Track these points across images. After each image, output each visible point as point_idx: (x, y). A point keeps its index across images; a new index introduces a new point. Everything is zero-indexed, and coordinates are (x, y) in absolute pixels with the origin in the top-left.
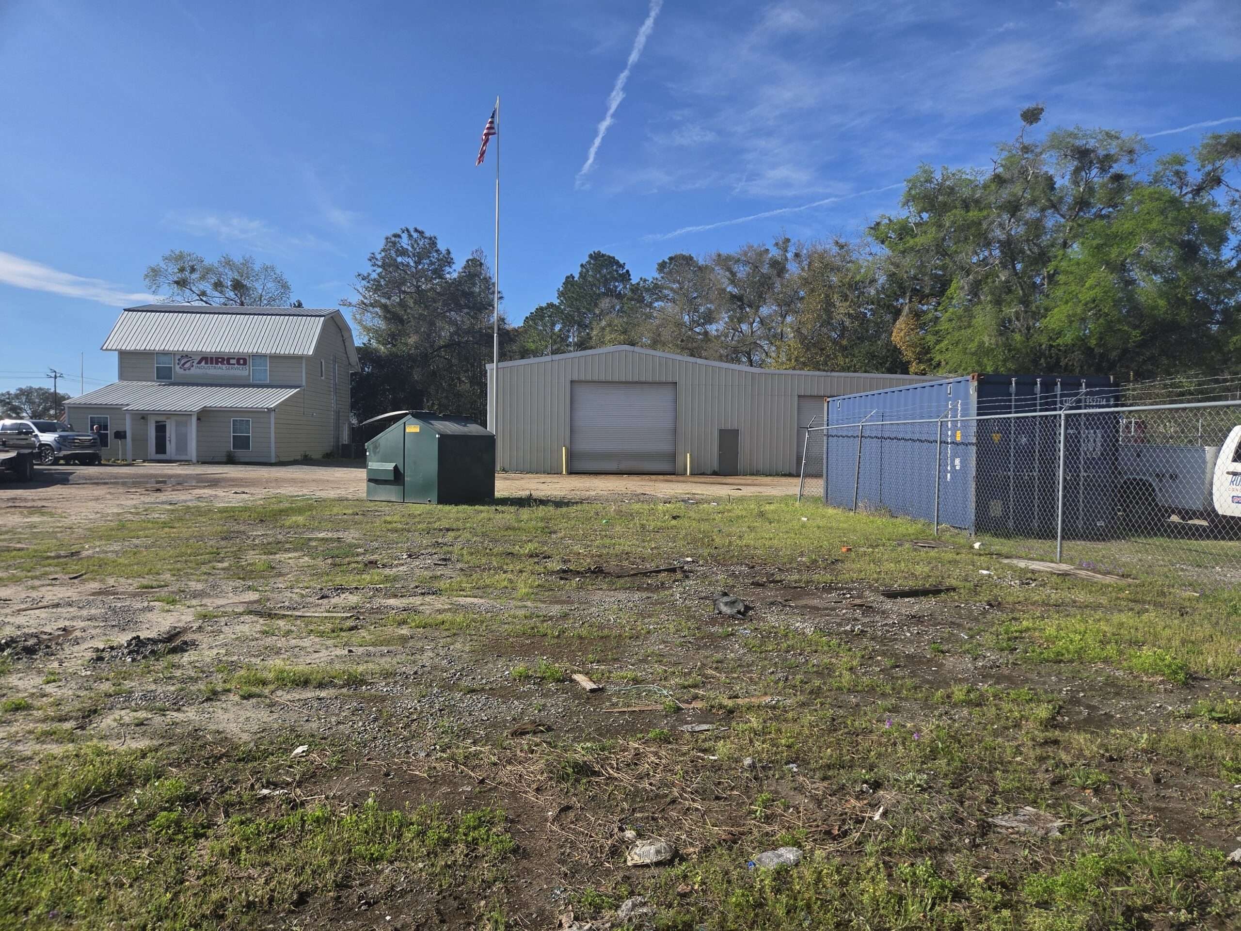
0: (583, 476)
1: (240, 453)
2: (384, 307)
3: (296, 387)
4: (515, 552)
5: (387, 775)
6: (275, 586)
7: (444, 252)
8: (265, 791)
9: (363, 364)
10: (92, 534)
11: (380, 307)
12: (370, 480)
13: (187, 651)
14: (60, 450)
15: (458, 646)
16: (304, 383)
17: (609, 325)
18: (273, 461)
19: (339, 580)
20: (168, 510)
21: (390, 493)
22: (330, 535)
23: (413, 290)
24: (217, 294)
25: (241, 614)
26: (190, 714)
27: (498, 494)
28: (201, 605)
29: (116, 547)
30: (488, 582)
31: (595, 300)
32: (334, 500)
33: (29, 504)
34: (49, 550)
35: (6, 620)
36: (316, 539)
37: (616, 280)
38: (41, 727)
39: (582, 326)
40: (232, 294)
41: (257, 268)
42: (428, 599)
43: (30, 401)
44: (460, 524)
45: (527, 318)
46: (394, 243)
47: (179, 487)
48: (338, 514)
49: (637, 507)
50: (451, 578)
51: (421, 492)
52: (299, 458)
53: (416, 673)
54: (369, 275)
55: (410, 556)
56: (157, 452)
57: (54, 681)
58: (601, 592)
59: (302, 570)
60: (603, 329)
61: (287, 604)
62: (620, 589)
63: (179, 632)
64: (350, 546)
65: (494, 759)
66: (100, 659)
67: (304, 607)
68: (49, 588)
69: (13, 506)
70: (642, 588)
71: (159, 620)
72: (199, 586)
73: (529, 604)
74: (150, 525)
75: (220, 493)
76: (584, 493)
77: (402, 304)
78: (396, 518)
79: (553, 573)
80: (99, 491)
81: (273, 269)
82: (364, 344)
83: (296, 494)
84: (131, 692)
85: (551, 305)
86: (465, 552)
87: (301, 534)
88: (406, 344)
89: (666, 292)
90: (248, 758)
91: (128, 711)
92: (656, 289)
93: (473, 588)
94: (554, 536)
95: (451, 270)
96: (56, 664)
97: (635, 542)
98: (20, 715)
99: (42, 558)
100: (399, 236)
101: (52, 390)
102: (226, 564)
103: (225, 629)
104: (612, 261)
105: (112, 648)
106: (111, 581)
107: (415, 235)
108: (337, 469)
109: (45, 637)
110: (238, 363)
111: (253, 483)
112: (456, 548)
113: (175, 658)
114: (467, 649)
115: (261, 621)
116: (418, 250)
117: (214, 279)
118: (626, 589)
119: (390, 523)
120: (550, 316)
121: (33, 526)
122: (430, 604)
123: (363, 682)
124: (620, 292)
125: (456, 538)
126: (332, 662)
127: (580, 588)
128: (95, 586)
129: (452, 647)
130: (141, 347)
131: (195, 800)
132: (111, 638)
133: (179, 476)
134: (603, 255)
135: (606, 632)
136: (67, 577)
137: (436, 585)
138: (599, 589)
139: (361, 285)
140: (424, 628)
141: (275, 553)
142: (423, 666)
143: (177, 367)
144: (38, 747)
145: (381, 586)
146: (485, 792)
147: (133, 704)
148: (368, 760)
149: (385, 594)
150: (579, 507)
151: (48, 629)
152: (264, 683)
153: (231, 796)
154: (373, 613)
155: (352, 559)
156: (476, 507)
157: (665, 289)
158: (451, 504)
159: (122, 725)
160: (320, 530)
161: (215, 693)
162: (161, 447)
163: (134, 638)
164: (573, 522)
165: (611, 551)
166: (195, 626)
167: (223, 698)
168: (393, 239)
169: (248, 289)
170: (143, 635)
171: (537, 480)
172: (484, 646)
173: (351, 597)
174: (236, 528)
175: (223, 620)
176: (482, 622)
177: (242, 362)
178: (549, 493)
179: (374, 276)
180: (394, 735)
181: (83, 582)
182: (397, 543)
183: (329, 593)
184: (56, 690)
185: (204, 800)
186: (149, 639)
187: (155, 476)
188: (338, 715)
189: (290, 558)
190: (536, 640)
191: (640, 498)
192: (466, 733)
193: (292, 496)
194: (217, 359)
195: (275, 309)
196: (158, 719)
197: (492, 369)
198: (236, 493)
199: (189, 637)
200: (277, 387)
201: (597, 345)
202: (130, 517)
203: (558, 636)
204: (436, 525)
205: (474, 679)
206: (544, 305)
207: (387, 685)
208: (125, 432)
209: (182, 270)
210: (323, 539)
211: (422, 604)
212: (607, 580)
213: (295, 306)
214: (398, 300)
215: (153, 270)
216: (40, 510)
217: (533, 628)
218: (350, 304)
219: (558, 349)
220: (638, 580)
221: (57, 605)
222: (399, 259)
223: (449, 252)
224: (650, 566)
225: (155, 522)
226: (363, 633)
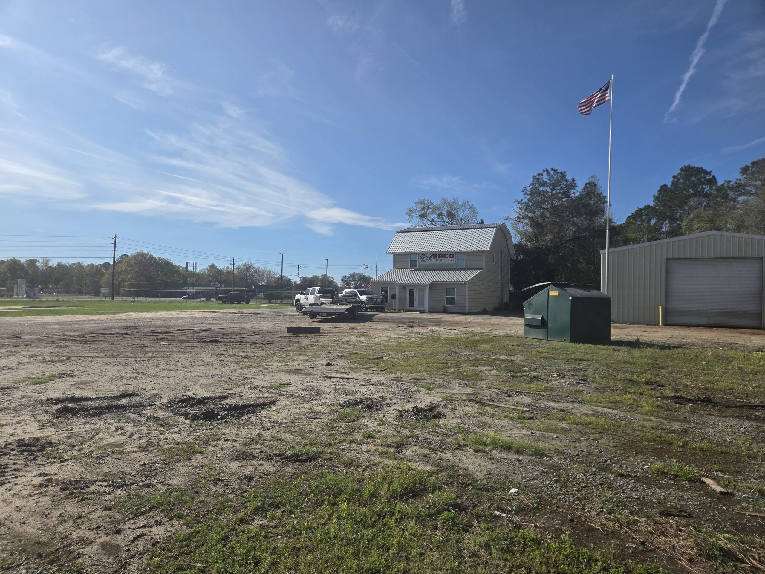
0: (677, 328)
1: (450, 307)
2: (531, 219)
3: (479, 269)
4: (635, 380)
5: (572, 521)
6: (481, 386)
7: (570, 180)
8: (497, 513)
9: (517, 254)
10: (387, 348)
11: (529, 219)
12: (526, 325)
13: (441, 418)
14: (368, 304)
15: (604, 441)
16: (484, 267)
17: (697, 217)
18: (467, 312)
19: (516, 386)
20: (419, 337)
21: (539, 334)
22: (506, 358)
23: (549, 206)
24: (439, 220)
25: (465, 400)
26: (448, 455)
27: (613, 338)
28: (443, 393)
29: (398, 356)
30: (617, 398)
31: (685, 200)
32: (504, 336)
33: (358, 331)
34: (370, 355)
35: (358, 390)
36: (499, 360)
37: (703, 184)
38: (381, 449)
39: (672, 219)
40: (447, 219)
41: (460, 203)
42: (576, 405)
43: (354, 280)
44: (589, 357)
45: (629, 217)
46: (538, 179)
47: (422, 325)
48: (508, 345)
49: (732, 353)
50: (590, 393)
51: (559, 334)
52: (480, 310)
53: (578, 455)
54: (522, 200)
55: (559, 375)
56: (410, 306)
57: (382, 425)
58: (713, 417)
59: (494, 377)
60: (692, 220)
61: (489, 397)
62: (730, 416)
63: (435, 407)
64: (520, 365)
65: (650, 529)
66: (401, 416)
67: (499, 401)
68: (373, 375)
69: (352, 331)
70: (751, 418)
71: (425, 398)
72: (441, 382)
73: (652, 418)
74: (412, 345)
75: (442, 329)
76: (680, 340)
77: (542, 216)
78: (545, 350)
79: (668, 398)
80: (386, 326)
81: (468, 203)
82: (518, 242)
83: (482, 331)
84: (418, 437)
85: (647, 207)
86: (597, 377)
87: (489, 355)
88: (545, 241)
89: (749, 188)
90: (484, 489)
91: (418, 447)
92: (739, 188)
93: (606, 401)
94: (662, 370)
95: (574, 191)
96: (381, 416)
97: (735, 381)
98: (370, 440)
99: (367, 359)
100: (541, 175)
101: (363, 274)
102: (452, 370)
103: (458, 408)
104: (700, 171)
105: (405, 410)
106: (399, 374)
107: (552, 172)
108: (502, 317)
109: (375, 400)
110: (450, 257)
111: (458, 324)
112: (590, 373)
113: (436, 421)
114: (611, 444)
115: (477, 406)
116: (553, 182)
117: (438, 212)
118: (736, 417)
119: (541, 352)
120: (647, 215)
121: (361, 342)
122: (578, 409)
123: (544, 455)
124: (707, 192)
125: (588, 366)
126: (521, 438)
127: (693, 412)
128: (392, 376)
129: (600, 441)
130: (403, 251)
131: (460, 508)
132: (404, 405)
133: (420, 319)
134: (692, 168)
135: (724, 449)
136: (379, 370)
137: (580, 397)
138: (710, 415)
139: (517, 207)
140: (577, 425)
141: (477, 366)
142: (582, 451)
143: (420, 260)
144: (380, 459)
145: (543, 393)
146: (646, 551)
147: (420, 444)
148: (557, 507)
149: (547, 399)
150: (680, 350)
151: (375, 396)
152: (485, 444)
153: (479, 510)
154: (541, 410)
155: (523, 374)
156: (598, 346)
157: (748, 186)
158: (579, 343)
159: (417, 455)
160: (500, 354)
161: (460, 445)
162: (411, 304)
163: (415, 407)
164: (677, 361)
165: (716, 386)
166: (443, 404)
167: (464, 449)
168: (538, 177)
169: (455, 216)
170: (419, 406)
171: (639, 329)
172: (623, 444)
173: (525, 398)
174: (454, 350)
175: (456, 403)
176: (619, 427)
177: (451, 256)
178: (651, 339)
179: (525, 200)
180: (571, 494)
181: (387, 373)
182: (549, 366)
183: (512, 394)
184: (384, 430)
185: (465, 509)
186: (421, 408)
187: (409, 318)
188: (532, 473)
189: (486, 370)
190: (664, 446)
191: (733, 346)
192: (624, 505)
193: (480, 333)
194: (439, 255)
195: (469, 226)
196: (433, 455)
197: (605, 254)
198: (450, 329)
199: (441, 410)
200: (469, 269)
201: (686, 232)
202: (402, 340)
203: (683, 446)
204: (573, 356)
205: (621, 466)
206: (642, 207)
207: (560, 459)
208: (396, 295)
209: (423, 209)
210: (502, 360)
211: (572, 409)
212: (716, 408)
213: (480, 223)
214: (539, 214)
215: (410, 210)
216: (363, 334)
217: (660, 437)
218: (510, 219)
219: (653, 237)
220: (745, 412)
221: (377, 384)
222: (541, 189)
223: (573, 180)
224: (753, 401)
225: (414, 343)
226: (537, 422)
